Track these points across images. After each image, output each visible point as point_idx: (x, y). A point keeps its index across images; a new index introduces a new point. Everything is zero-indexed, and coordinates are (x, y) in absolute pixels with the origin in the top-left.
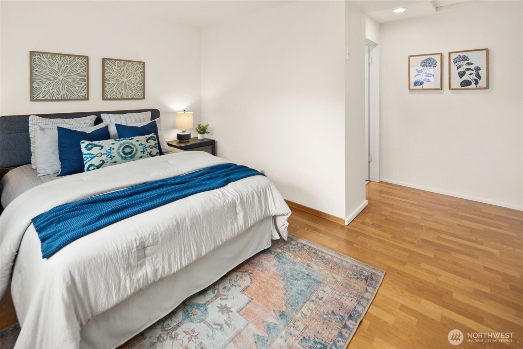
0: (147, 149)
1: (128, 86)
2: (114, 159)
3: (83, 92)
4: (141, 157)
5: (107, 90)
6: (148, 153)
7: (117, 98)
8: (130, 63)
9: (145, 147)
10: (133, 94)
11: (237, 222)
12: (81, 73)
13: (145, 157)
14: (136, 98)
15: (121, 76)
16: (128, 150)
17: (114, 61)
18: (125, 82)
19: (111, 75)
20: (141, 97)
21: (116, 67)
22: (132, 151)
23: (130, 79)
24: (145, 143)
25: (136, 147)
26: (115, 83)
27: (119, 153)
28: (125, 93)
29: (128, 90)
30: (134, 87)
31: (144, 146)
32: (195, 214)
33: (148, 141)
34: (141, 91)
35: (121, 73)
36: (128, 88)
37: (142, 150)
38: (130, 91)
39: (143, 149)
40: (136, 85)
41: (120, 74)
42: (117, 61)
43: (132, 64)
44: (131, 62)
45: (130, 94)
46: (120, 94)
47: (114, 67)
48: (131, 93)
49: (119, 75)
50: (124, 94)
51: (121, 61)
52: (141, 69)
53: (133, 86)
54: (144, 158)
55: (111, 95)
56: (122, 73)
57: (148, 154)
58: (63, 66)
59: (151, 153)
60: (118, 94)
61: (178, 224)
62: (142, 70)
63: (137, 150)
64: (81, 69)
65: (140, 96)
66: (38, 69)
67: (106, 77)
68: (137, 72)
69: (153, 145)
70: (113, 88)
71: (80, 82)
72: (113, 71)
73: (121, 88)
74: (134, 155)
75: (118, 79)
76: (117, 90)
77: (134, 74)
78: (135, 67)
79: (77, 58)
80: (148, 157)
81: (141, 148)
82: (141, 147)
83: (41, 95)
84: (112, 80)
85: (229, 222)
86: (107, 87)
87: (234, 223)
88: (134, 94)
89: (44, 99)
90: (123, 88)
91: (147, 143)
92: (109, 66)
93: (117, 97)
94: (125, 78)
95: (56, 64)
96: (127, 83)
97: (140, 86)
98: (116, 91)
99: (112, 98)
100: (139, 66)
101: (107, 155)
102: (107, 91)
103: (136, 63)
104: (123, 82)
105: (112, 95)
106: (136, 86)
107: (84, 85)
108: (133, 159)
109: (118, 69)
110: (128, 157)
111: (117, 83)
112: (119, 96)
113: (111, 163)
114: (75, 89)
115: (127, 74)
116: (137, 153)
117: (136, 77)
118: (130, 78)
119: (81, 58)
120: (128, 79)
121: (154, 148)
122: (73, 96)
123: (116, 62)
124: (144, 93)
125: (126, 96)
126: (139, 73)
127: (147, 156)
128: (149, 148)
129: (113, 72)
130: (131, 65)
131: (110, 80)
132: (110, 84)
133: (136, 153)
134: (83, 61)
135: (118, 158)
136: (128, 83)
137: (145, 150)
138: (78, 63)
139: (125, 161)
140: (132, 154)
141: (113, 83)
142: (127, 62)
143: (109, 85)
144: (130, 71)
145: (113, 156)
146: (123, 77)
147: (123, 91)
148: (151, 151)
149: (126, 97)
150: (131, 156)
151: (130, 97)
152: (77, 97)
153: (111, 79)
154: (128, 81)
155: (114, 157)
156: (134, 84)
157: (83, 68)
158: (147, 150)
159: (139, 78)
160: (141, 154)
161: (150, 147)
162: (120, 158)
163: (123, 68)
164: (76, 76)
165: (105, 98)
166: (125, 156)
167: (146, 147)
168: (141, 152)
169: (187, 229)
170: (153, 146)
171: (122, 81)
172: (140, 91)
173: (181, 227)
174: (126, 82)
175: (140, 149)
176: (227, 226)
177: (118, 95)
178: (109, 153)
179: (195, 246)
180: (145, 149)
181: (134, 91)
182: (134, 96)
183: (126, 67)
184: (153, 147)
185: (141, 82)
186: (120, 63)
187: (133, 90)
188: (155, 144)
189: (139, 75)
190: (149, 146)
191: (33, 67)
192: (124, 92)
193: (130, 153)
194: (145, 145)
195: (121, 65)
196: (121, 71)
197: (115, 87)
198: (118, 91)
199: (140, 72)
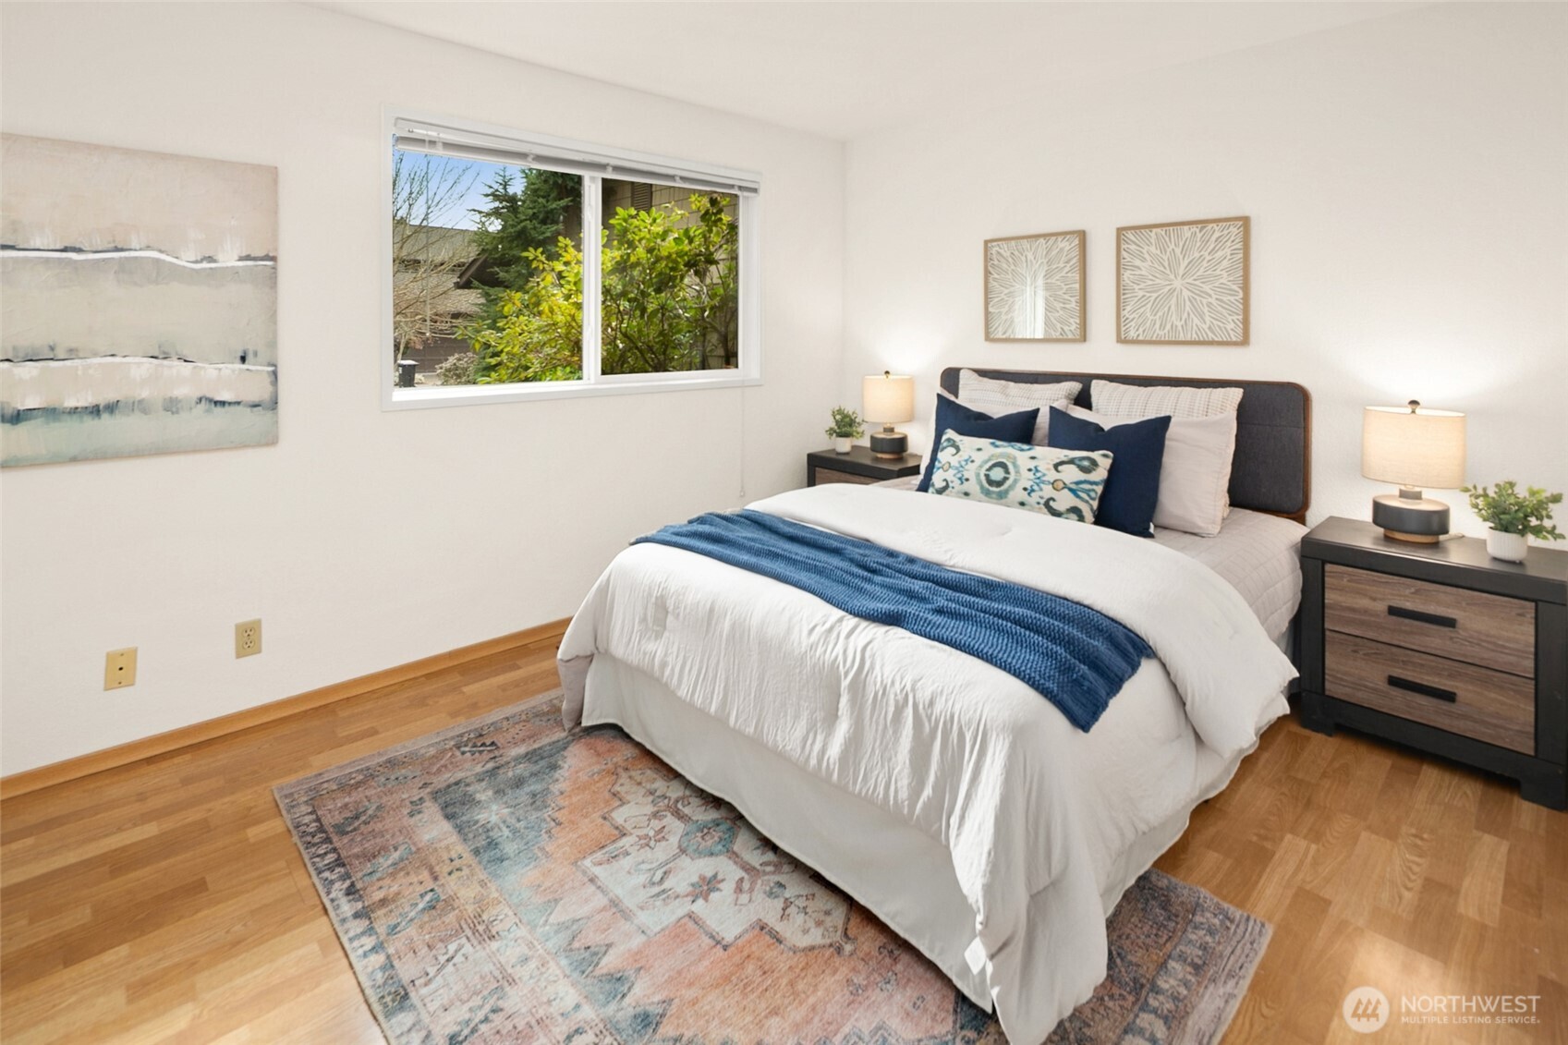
0: (1042, 485)
1: (1188, 303)
2: (966, 487)
3: (1072, 320)
4: (1022, 504)
5: (1127, 316)
6: (1042, 498)
7: (1154, 339)
8: (1195, 229)
9: (1040, 481)
10: (1206, 327)
11: (825, 738)
12: (1069, 275)
13: (1032, 509)
14: (1216, 339)
15: (1168, 272)
16: (997, 474)
17: (1147, 230)
18: (1178, 289)
19: (1138, 272)
20: (1234, 339)
21: (1153, 249)
22: (1006, 479)
23: (1195, 280)
24: (1048, 469)
25: (1017, 472)
26: (1148, 295)
27: (978, 475)
28: (1179, 324)
29: (1189, 314)
30: (1209, 305)
31: (1038, 475)
32: (745, 620)
33: (1060, 468)
34: (1235, 317)
35: (1166, 264)
36: (1187, 308)
37: (1028, 485)
38: (1195, 319)
39: (1031, 483)
40: (1214, 296)
41: (1165, 268)
42: (1154, 230)
43: (1200, 231)
44: (1200, 226)
45: (1195, 327)
46: (1162, 327)
47: (1146, 247)
48: (1199, 323)
49: (1162, 269)
50: (1176, 326)
51: (1168, 228)
52: (1237, 241)
53: (1204, 301)
54: (1029, 510)
55: (1137, 330)
56: (1169, 264)
57: (1042, 501)
58: (1034, 262)
59: (1051, 503)
60: (1157, 326)
61: (711, 610)
62: (1238, 246)
63: (1016, 481)
64: (1068, 265)
65: (1231, 332)
66: (996, 276)
67: (1126, 279)
68: (1220, 254)
69: (1067, 482)
70: (1142, 310)
71: (1066, 297)
72: (1144, 260)
73: (1166, 309)
74: (1006, 492)
75: (1158, 281)
76: (1155, 315)
77: (1209, 261)
78: (1214, 238)
79: (1060, 239)
80: (1039, 511)
81: (1029, 480)
82: (1031, 475)
83: (1000, 329)
84: (1142, 286)
85: (806, 714)
86: (1128, 308)
87: (819, 731)
88: (1210, 328)
89: (1004, 337)
90: (1173, 308)
91: (1053, 471)
92: (1133, 247)
93: (1155, 335)
94: (1179, 278)
95: (1023, 259)
96: (1186, 293)
97: (1232, 299)
98: (1151, 318)
99: (1141, 338)
100: (1226, 232)
101: (956, 471)
102: (1127, 319)
103: (1215, 225)
104: (1174, 290)
105: (1141, 330)
106: (1217, 299)
107: (1073, 305)
108: (1003, 501)
109: (1158, 252)
110: (993, 492)
111: (1155, 295)
112: (1162, 333)
113: (958, 492)
114: (1057, 315)
115: (1186, 264)
116: (1013, 489)
117: (1218, 272)
118: (1195, 277)
119: (1068, 237)
120: (1190, 281)
121: (1066, 490)
122: (1053, 333)
123: (1153, 234)
124: (1246, 322)
125: (1182, 334)
126: (1229, 257)
127: (1037, 506)
128: (1051, 486)
129: (1144, 264)
130: (1199, 235)
131: (1135, 286)
132: (1136, 299)
133: (1011, 487)
134: (1073, 245)
135: (972, 486)
136: (1190, 294)
137: (1035, 487)
138: (1062, 250)
139: (986, 499)
140: (1002, 488)
141: (1144, 296)
142: (1186, 228)
143: (1133, 303)
144: (1197, 255)
145: (966, 476)
146: (1172, 277)
147: (1174, 318)
148: (1053, 496)
149: (1182, 338)
150: (1000, 492)
151: (1194, 335)
152: (1061, 334)
153: (1138, 284)
154: (1188, 286)
155: (967, 480)
156: (1210, 296)
157: (1071, 263)
158: (1041, 490)
159: (1225, 275)
160: (1023, 496)
161: (1053, 484)
162: (978, 488)
163: (1172, 246)
164: (1059, 283)
165: (1123, 337)
166: (986, 485)
167: (1043, 482)
168: (1025, 489)
169: (721, 636)
170: (1064, 484)
171: (1169, 287)
172: (1230, 318)
173: (714, 622)
174: (1181, 290)
175: (1026, 479)
176: (797, 717)
177: (1157, 331)
178: (961, 469)
179: (722, 686)
180: (1038, 485)
181: (1207, 319)
182: (1210, 334)
183: (1181, 245)
184: (1063, 488)
185: (1235, 287)
186: (1163, 233)
187: (1207, 314)
188: (1075, 480)
189: (1225, 263)
190: (1052, 481)
191: (990, 273)
192: (1175, 322)
193: (999, 484)
194: (1044, 475)
195: (1167, 239)
196: (1166, 259)
197: (1149, 305)
198: (1157, 317)
199: (1229, 254)
